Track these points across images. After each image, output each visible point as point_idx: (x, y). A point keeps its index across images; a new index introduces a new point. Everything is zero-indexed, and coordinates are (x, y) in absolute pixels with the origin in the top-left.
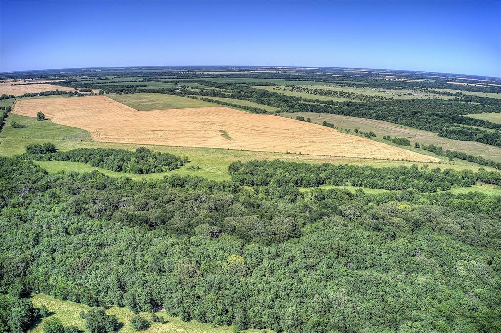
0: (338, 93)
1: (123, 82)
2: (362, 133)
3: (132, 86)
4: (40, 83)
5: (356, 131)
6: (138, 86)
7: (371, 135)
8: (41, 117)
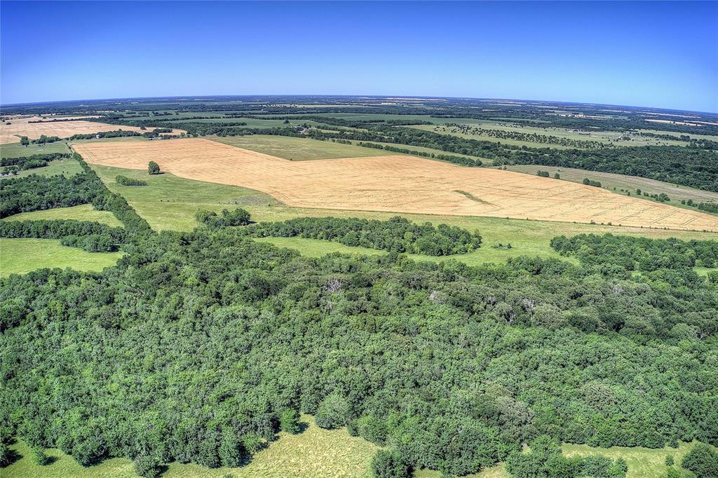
0: (534, 136)
1: (200, 118)
2: (648, 196)
3: (226, 125)
4: (72, 120)
5: (639, 192)
6: (234, 125)
7: (664, 199)
8: (155, 169)
